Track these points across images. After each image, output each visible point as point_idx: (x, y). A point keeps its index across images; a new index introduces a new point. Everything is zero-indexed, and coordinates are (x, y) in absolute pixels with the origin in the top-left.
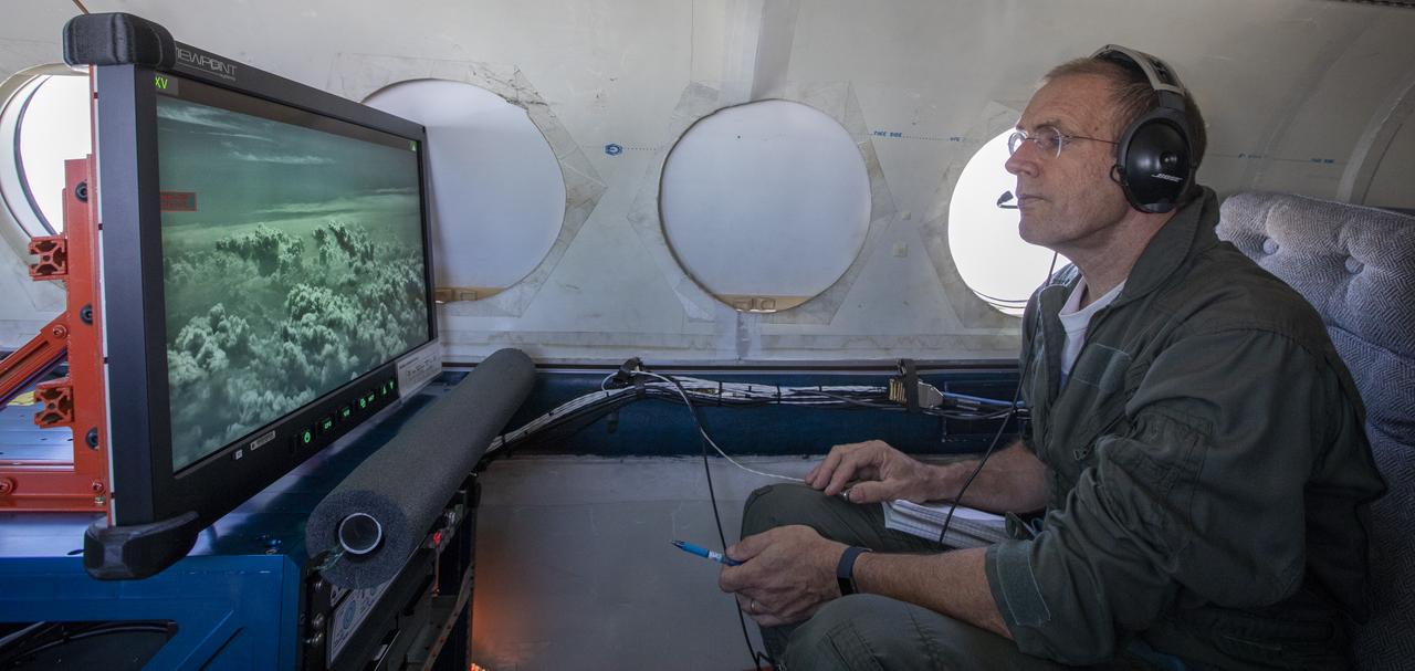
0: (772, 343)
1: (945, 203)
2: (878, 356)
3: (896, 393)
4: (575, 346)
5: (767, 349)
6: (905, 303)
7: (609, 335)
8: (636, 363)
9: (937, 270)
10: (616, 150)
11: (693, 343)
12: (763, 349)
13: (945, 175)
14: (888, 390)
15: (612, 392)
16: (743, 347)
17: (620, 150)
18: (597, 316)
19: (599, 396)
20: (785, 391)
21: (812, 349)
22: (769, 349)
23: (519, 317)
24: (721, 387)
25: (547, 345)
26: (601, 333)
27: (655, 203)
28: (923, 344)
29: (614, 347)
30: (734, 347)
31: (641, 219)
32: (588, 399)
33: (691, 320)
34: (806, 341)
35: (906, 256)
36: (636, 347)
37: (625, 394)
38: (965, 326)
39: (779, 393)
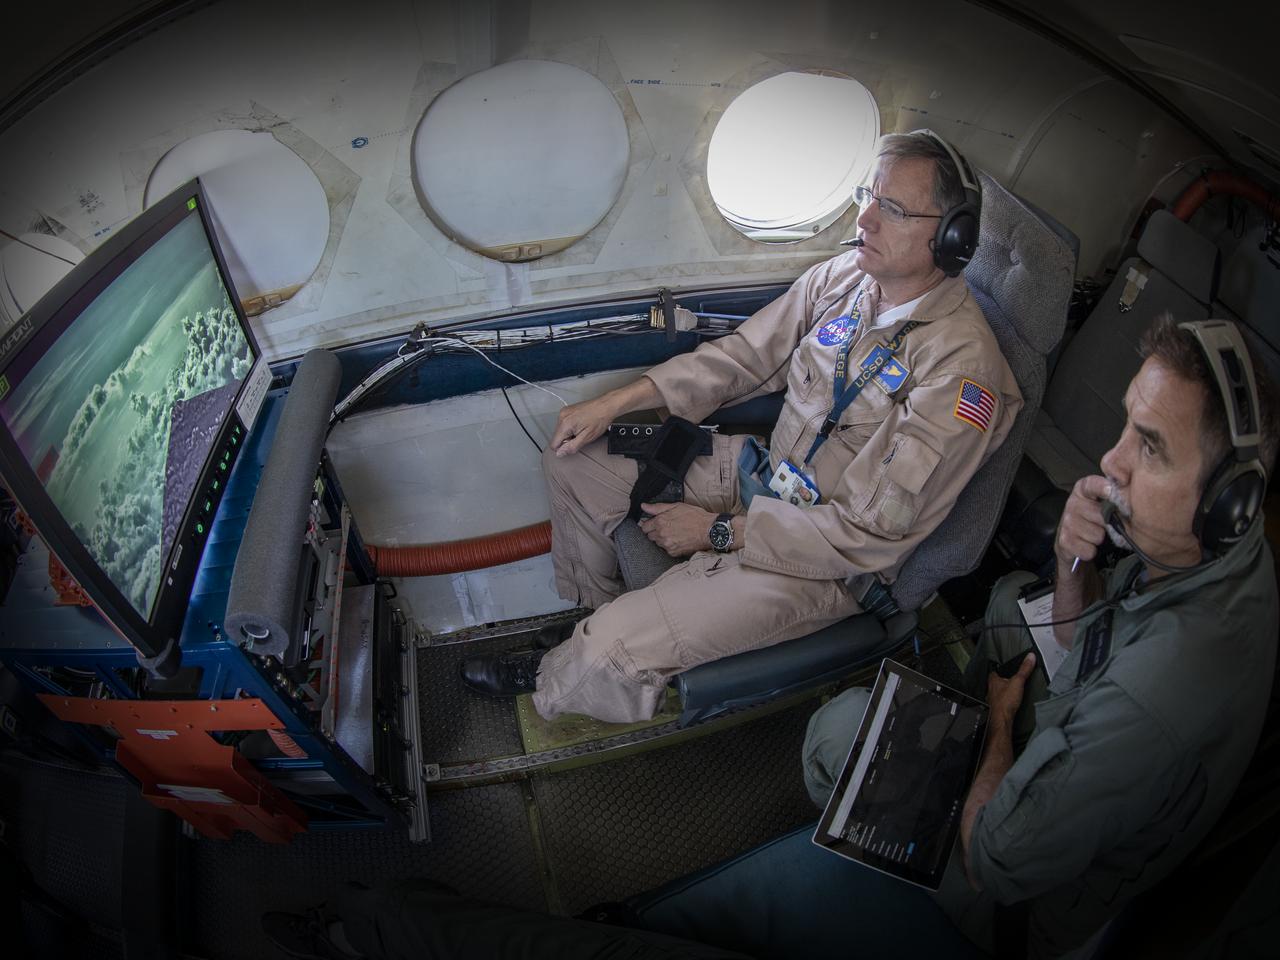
0: (540, 287)
1: (705, 144)
2: (641, 287)
3: (657, 320)
4: (369, 323)
5: (537, 293)
6: (666, 236)
7: (393, 308)
8: (422, 327)
9: (696, 205)
10: (362, 142)
11: (468, 299)
12: (533, 294)
13: (705, 119)
14: (649, 318)
15: (408, 357)
16: (514, 294)
17: (365, 141)
18: (380, 293)
19: (397, 362)
20: (557, 330)
21: (579, 288)
22: (539, 292)
23: (317, 310)
24: (499, 337)
25: (345, 328)
26: (387, 307)
27: (409, 182)
28: (681, 272)
29: (401, 316)
30: (506, 298)
31: (399, 199)
32: (390, 366)
33: (463, 280)
34: (572, 281)
35: (666, 194)
36: (419, 313)
37: (417, 357)
38: (721, 254)
39: (552, 333)
